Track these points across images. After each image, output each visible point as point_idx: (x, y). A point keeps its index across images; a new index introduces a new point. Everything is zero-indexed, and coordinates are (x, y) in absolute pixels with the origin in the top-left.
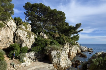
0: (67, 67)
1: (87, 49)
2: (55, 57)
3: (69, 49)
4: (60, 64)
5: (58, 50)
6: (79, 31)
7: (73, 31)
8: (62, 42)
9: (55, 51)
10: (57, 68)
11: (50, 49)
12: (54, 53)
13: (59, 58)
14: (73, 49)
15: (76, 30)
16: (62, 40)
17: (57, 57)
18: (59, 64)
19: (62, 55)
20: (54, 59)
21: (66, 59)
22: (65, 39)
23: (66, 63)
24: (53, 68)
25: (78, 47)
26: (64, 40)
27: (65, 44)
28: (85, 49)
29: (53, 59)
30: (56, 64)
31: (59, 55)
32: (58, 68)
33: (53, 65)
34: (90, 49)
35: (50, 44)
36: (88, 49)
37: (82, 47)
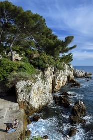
0: (44, 105)
1: (83, 74)
2: (22, 91)
3: (53, 76)
4: (31, 103)
5: (27, 79)
6: (71, 49)
7: (61, 48)
8: (42, 66)
9: (24, 82)
10: (26, 109)
11: (13, 79)
12: (21, 85)
13: (29, 92)
14: (60, 76)
15: (66, 46)
16: (41, 63)
17: (26, 92)
18: (28, 103)
19: (35, 88)
20: (20, 95)
21: (44, 93)
22: (46, 61)
23: (43, 99)
24: (18, 109)
25: (71, 71)
26: (45, 63)
27: (47, 68)
28: (81, 74)
29: (18, 96)
30: (24, 103)
31: (29, 88)
32: (28, 108)
33: (18, 104)
34: (88, 74)
35: (17, 71)
36: (86, 74)
37: (78, 71)
